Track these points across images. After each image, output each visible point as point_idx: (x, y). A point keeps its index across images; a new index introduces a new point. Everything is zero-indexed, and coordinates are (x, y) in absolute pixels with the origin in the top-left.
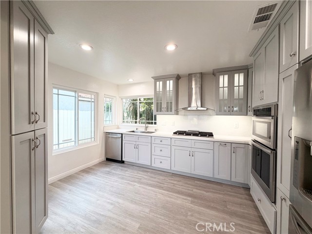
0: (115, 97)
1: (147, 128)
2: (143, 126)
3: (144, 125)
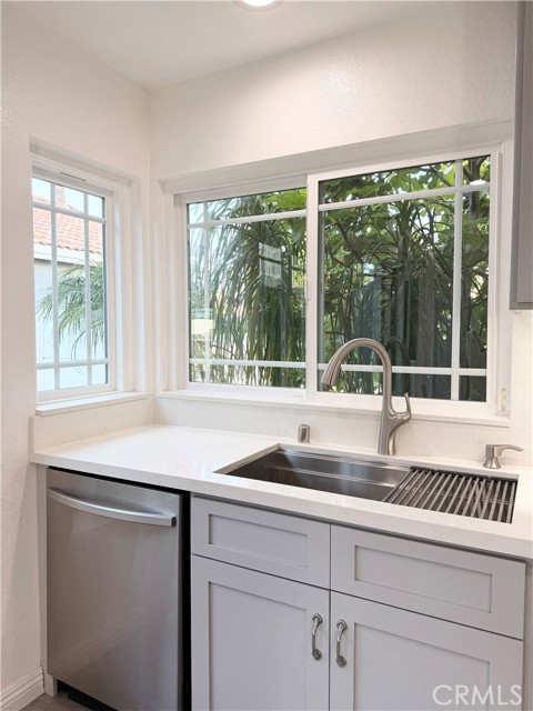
3: (373, 403)
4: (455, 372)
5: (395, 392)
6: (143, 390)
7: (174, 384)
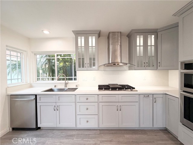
0: (26, 51)
1: (66, 84)
2: (63, 83)
3: (64, 81)
4: (73, 77)
5: (66, 80)
6: (28, 82)
7: (34, 81)
